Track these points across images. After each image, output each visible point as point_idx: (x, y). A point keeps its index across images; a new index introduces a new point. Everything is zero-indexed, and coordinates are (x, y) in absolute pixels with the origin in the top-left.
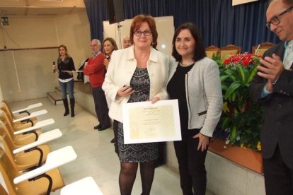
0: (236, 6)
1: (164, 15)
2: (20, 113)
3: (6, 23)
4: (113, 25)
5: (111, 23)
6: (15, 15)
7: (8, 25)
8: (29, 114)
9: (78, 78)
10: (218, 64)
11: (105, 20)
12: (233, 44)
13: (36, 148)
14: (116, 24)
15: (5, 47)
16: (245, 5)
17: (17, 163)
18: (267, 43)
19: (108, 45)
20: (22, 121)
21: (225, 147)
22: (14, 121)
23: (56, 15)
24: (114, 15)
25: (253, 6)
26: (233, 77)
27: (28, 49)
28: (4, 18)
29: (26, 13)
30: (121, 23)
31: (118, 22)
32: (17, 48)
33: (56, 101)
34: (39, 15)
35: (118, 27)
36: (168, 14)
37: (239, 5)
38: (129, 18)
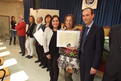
1: (55, 9)
4: (34, 10)
11: (31, 8)
12: (81, 24)
14: (36, 10)
19: (31, 19)
23: (9, 2)
30: (38, 10)
33: (6, 39)
36: (57, 9)
38: (41, 8)
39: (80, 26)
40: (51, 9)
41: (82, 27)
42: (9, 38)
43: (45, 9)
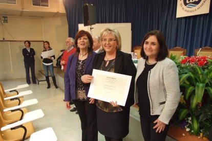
0: (178, 18)
1: (124, 22)
2: (11, 91)
3: (6, 21)
4: (87, 27)
5: (85, 25)
6: (13, 15)
7: (7, 22)
8: (18, 94)
9: (57, 65)
10: (176, 63)
11: (80, 23)
13: (21, 126)
14: (89, 27)
15: (4, 39)
16: (186, 18)
17: (4, 138)
18: (208, 47)
20: (12, 100)
21: (184, 135)
22: (5, 99)
24: (88, 20)
25: (192, 19)
26: (192, 75)
27: (21, 41)
28: (5, 17)
29: (22, 15)
30: (93, 26)
31: (91, 25)
32: (13, 40)
33: (39, 81)
34: (31, 16)
35: (91, 29)
36: (127, 22)
37: (181, 18)
38: (98, 22)
39: (177, 50)
40: (116, 22)
41: (182, 52)
42: (45, 78)
43: (106, 22)
